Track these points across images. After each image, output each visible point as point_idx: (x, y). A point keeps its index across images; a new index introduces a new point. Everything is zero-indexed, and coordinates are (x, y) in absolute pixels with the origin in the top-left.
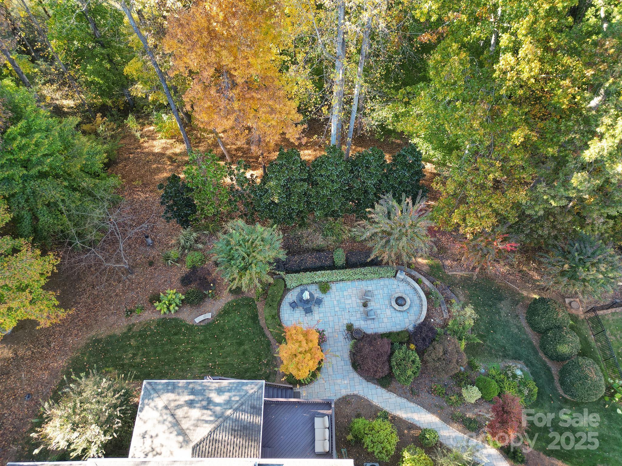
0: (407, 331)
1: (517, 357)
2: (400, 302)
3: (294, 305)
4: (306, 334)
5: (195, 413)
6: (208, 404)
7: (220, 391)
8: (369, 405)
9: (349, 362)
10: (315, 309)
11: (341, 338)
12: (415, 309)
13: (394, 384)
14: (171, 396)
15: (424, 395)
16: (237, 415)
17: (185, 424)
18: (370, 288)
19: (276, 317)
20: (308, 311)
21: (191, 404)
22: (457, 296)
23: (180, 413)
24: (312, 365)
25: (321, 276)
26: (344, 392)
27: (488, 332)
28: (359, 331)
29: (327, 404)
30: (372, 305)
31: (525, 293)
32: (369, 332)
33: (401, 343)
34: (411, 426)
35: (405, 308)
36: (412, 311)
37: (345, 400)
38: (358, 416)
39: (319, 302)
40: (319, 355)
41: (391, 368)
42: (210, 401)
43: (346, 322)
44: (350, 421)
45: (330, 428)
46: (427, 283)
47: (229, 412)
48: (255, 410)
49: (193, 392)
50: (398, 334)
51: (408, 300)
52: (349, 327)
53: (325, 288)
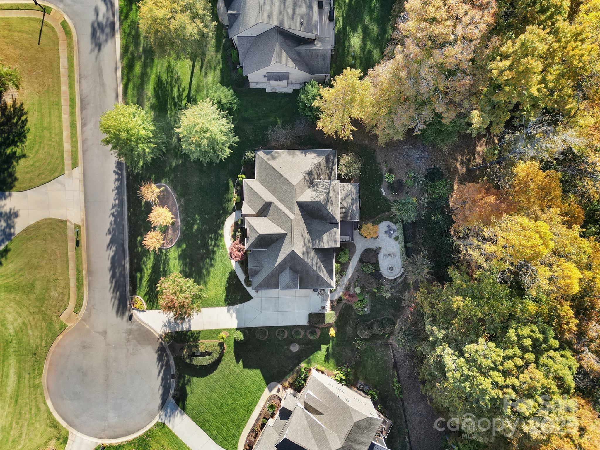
0: (380, 270)
1: (372, 310)
2: (391, 269)
3: (389, 226)
4: (375, 232)
5: (350, 201)
6: (352, 204)
7: (356, 207)
8: (353, 254)
9: (367, 248)
10: (388, 235)
11: (376, 245)
12: (389, 274)
13: (360, 264)
14: (355, 193)
15: (357, 274)
16: (350, 214)
17: (347, 199)
18: (397, 257)
19: (384, 220)
20: (386, 232)
21: (352, 199)
22: (396, 292)
23: (350, 196)
24: (365, 235)
25: (401, 237)
26: (357, 246)
27: (381, 302)
28: (379, 252)
29: (353, 240)
30: (389, 257)
31: (398, 321)
32: (379, 256)
33: (375, 267)
34: (347, 268)
35: (389, 270)
36: (388, 273)
37: (354, 246)
38: (349, 251)
39: (390, 236)
40: (369, 237)
41: (366, 263)
42: (353, 205)
43: (382, 247)
44: (347, 248)
45: (346, 241)
46: (400, 280)
47: (350, 211)
48: (351, 218)
49: (356, 199)
50: (378, 266)
51: (391, 272)
52: (380, 248)
53: (396, 239)
